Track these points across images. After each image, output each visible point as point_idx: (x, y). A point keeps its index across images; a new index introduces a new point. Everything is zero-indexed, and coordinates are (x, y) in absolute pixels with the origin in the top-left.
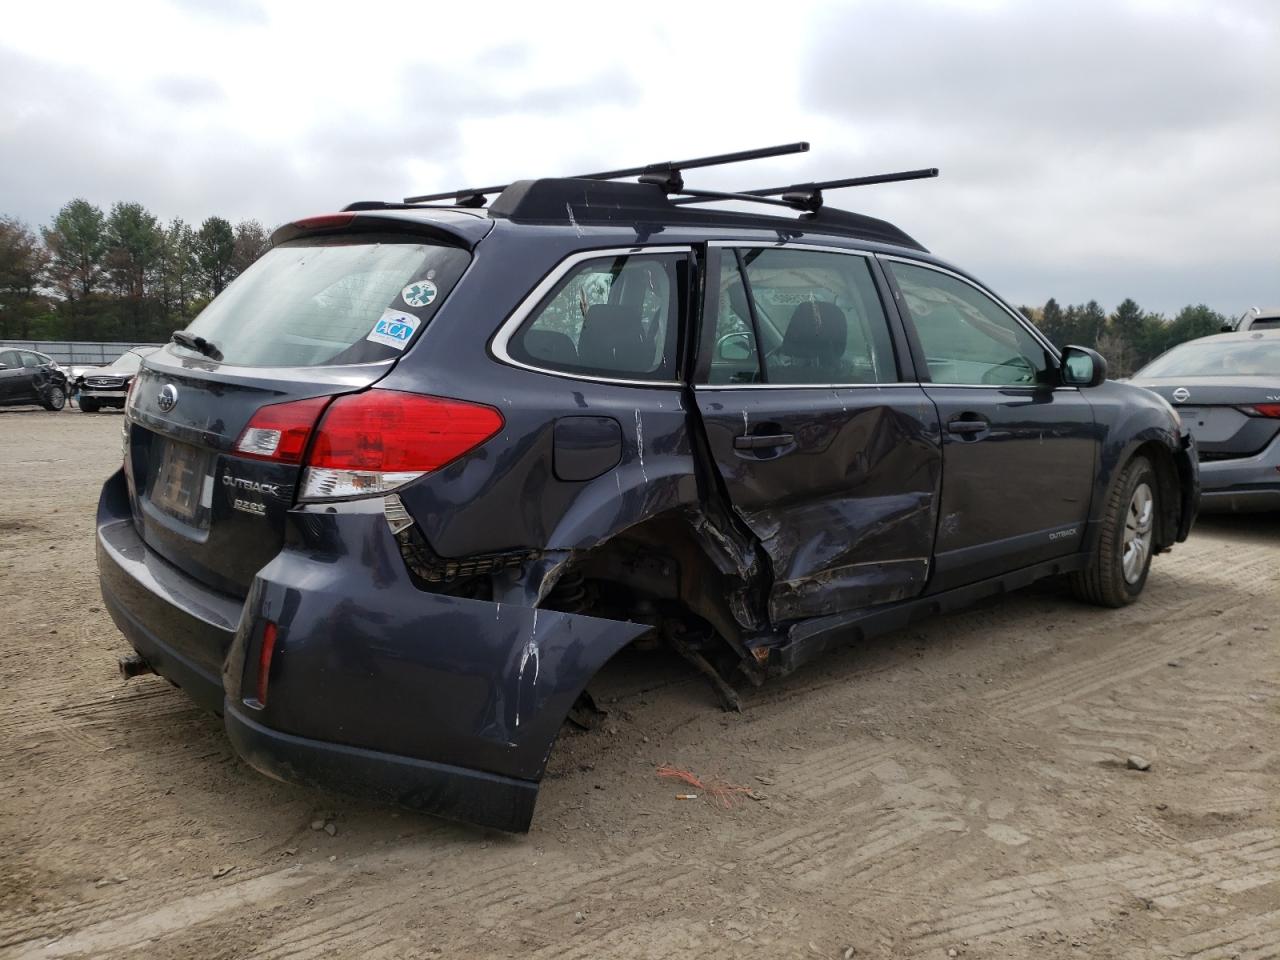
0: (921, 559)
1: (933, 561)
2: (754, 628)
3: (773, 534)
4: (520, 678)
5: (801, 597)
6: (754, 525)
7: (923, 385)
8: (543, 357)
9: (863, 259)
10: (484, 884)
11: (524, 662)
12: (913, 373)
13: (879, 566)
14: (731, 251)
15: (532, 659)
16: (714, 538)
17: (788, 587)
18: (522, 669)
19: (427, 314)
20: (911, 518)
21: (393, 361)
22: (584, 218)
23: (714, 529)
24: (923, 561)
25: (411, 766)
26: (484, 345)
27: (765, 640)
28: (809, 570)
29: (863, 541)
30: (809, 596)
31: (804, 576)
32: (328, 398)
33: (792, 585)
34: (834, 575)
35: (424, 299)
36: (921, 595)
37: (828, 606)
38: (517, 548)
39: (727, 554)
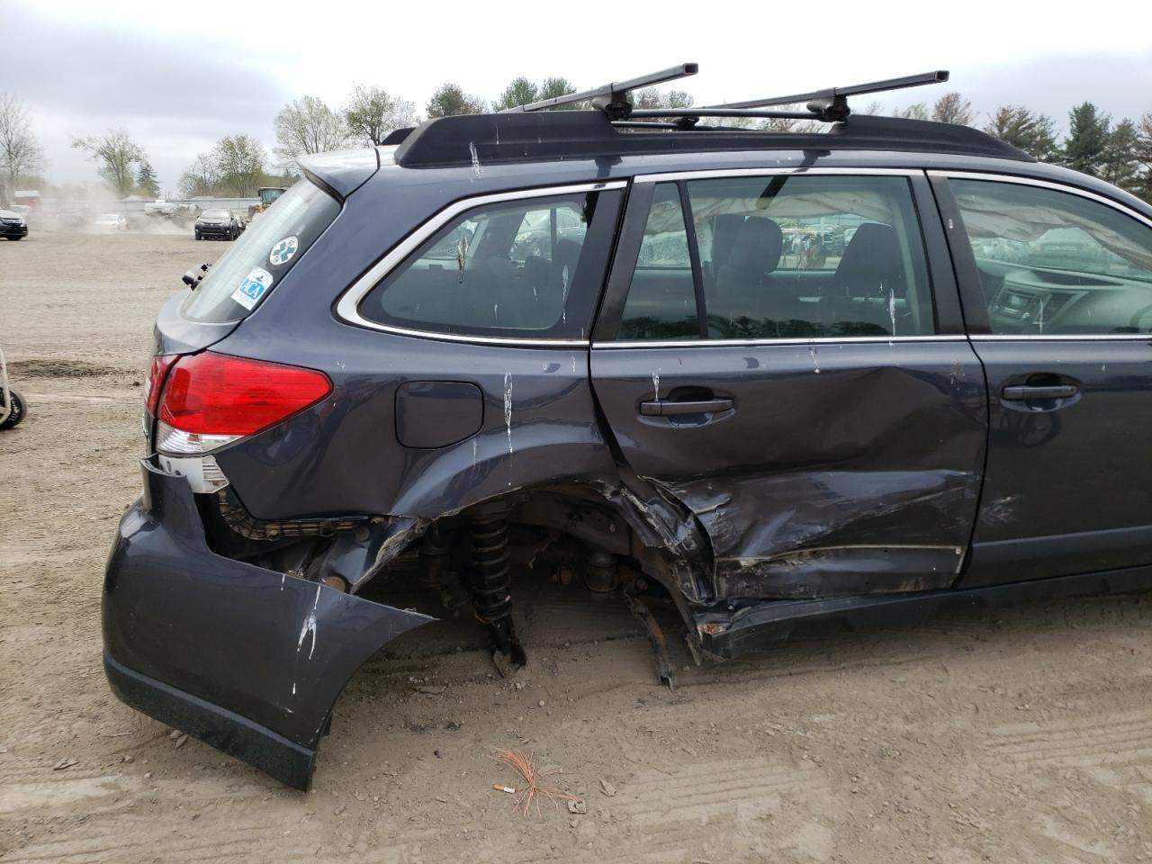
0: (951, 547)
1: (969, 553)
2: (702, 602)
3: (715, 506)
4: (298, 650)
5: (761, 576)
6: (684, 496)
7: (972, 337)
8: (402, 315)
9: (906, 179)
10: (220, 845)
11: (303, 635)
12: (961, 321)
13: (886, 550)
14: (674, 184)
15: (310, 633)
16: (636, 508)
17: (737, 565)
18: (300, 642)
19: (280, 273)
20: (932, 499)
21: (237, 322)
22: (488, 157)
23: (635, 498)
24: (955, 550)
25: (207, 710)
26: (330, 305)
27: (718, 616)
28: (768, 548)
29: (852, 523)
30: (771, 576)
31: (761, 555)
32: (174, 357)
33: (743, 563)
34: (815, 555)
35: (284, 257)
36: (953, 588)
37: (802, 590)
38: (350, 513)
39: (651, 527)
